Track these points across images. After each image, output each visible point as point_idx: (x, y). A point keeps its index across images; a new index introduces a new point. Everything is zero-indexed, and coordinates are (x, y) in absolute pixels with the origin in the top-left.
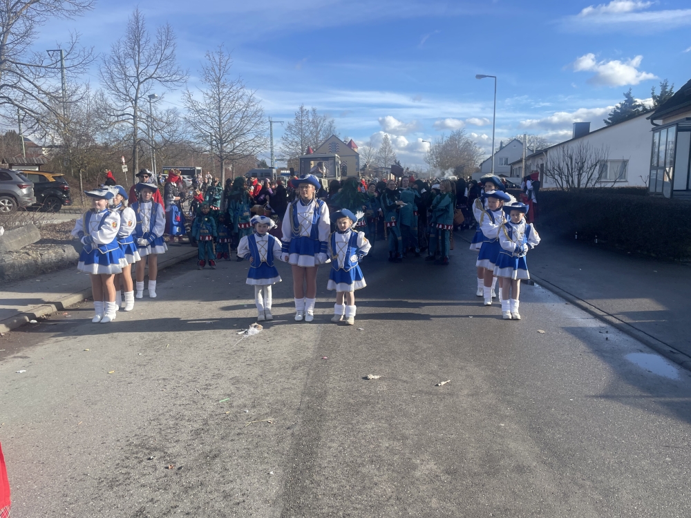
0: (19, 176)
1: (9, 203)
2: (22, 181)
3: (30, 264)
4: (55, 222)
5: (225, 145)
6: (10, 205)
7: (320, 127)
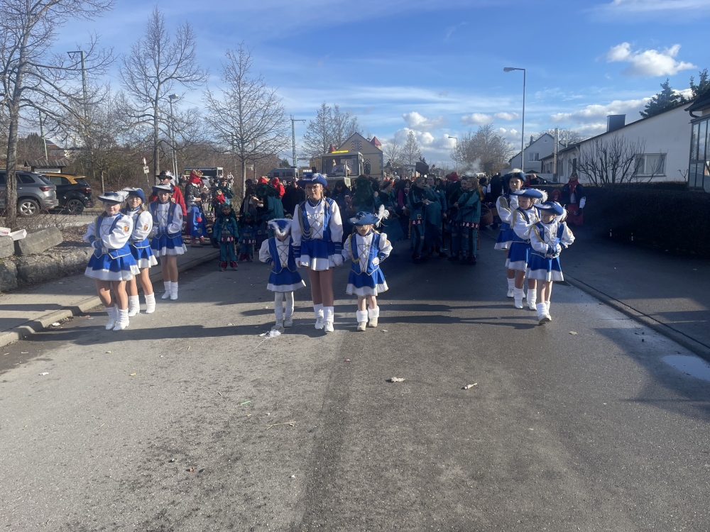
0: (41, 179)
1: (31, 206)
2: (44, 183)
3: (53, 266)
4: (78, 224)
5: (246, 144)
6: (32, 208)
7: (343, 124)
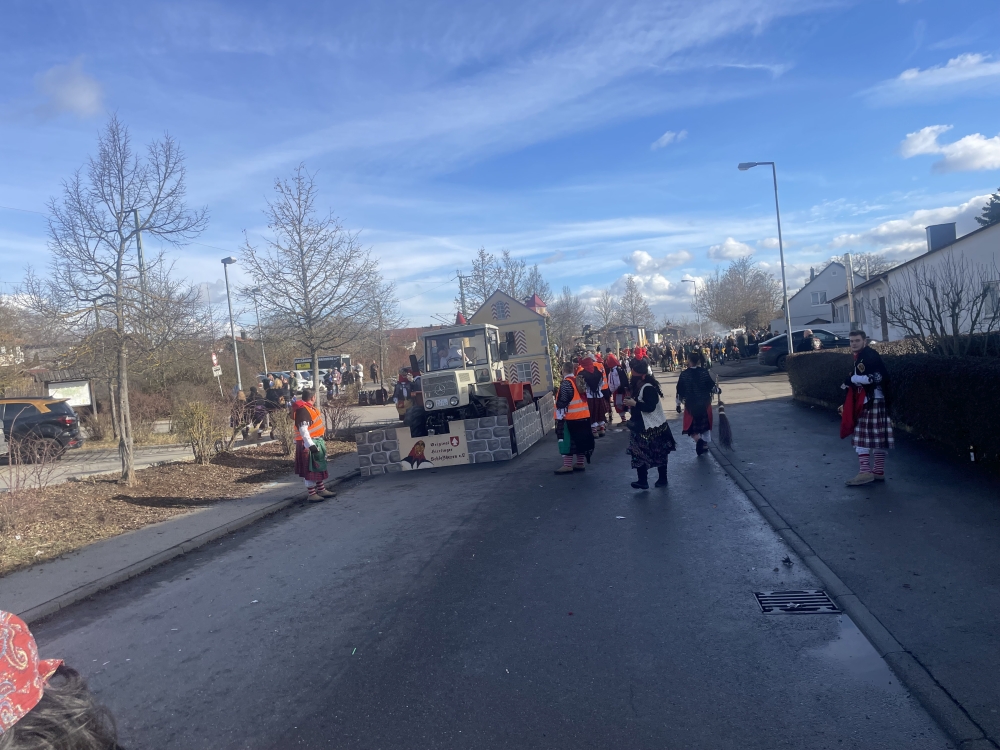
7: (517, 277)
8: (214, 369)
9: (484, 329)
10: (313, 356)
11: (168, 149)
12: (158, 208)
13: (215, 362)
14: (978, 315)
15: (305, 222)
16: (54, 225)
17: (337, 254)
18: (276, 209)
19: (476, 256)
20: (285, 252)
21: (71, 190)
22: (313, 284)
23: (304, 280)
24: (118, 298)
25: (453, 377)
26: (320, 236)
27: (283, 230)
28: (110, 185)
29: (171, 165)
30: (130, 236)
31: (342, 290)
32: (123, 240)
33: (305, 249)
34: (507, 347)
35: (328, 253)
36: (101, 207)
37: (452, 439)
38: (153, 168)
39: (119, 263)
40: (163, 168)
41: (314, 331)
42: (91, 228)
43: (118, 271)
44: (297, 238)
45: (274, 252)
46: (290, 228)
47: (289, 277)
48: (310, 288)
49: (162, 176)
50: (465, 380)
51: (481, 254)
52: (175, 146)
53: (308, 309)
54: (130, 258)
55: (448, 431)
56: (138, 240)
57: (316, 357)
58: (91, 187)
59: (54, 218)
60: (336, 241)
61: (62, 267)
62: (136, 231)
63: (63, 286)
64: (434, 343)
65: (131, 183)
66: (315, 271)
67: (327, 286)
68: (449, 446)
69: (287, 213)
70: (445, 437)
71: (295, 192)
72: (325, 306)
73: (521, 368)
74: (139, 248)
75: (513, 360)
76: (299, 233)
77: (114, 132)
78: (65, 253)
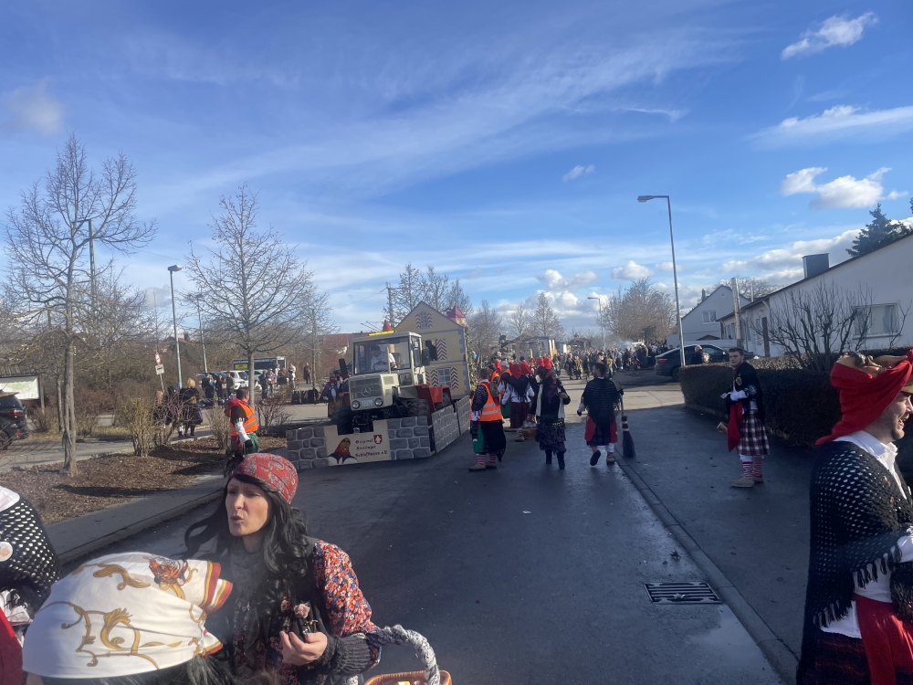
7: (440, 290)
8: (156, 367)
9: (408, 337)
10: (250, 358)
11: (121, 166)
12: (109, 219)
13: (158, 361)
14: (847, 336)
15: (247, 236)
16: (11, 232)
17: (274, 265)
18: (219, 222)
19: (404, 271)
20: (227, 262)
21: (29, 200)
22: (252, 292)
23: (244, 288)
24: (68, 300)
25: (378, 380)
26: (260, 249)
27: (226, 242)
28: (66, 197)
29: (124, 181)
30: (82, 244)
31: (279, 297)
32: (76, 247)
33: (246, 260)
34: (429, 354)
35: (267, 264)
36: (57, 216)
37: (375, 437)
38: (107, 183)
39: (70, 268)
40: (116, 183)
41: (251, 335)
42: (46, 236)
43: (69, 276)
44: (238, 250)
45: (217, 263)
46: (232, 241)
47: (229, 285)
48: (249, 296)
49: (115, 190)
50: (389, 383)
51: (408, 268)
52: (128, 164)
53: (246, 314)
54: (82, 263)
55: (372, 430)
56: (91, 247)
57: (252, 358)
58: (48, 199)
59: (12, 225)
60: (274, 253)
61: (17, 271)
62: (90, 239)
63: (16, 288)
64: (362, 348)
65: (86, 195)
66: (254, 280)
67: (265, 294)
68: (373, 444)
69: (230, 227)
70: (369, 435)
71: (238, 209)
72: (262, 312)
73: (441, 372)
74: (92, 255)
75: (434, 365)
76: (240, 246)
77: (72, 150)
78: (20, 258)
